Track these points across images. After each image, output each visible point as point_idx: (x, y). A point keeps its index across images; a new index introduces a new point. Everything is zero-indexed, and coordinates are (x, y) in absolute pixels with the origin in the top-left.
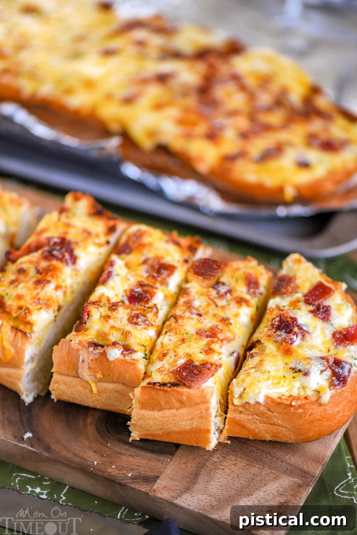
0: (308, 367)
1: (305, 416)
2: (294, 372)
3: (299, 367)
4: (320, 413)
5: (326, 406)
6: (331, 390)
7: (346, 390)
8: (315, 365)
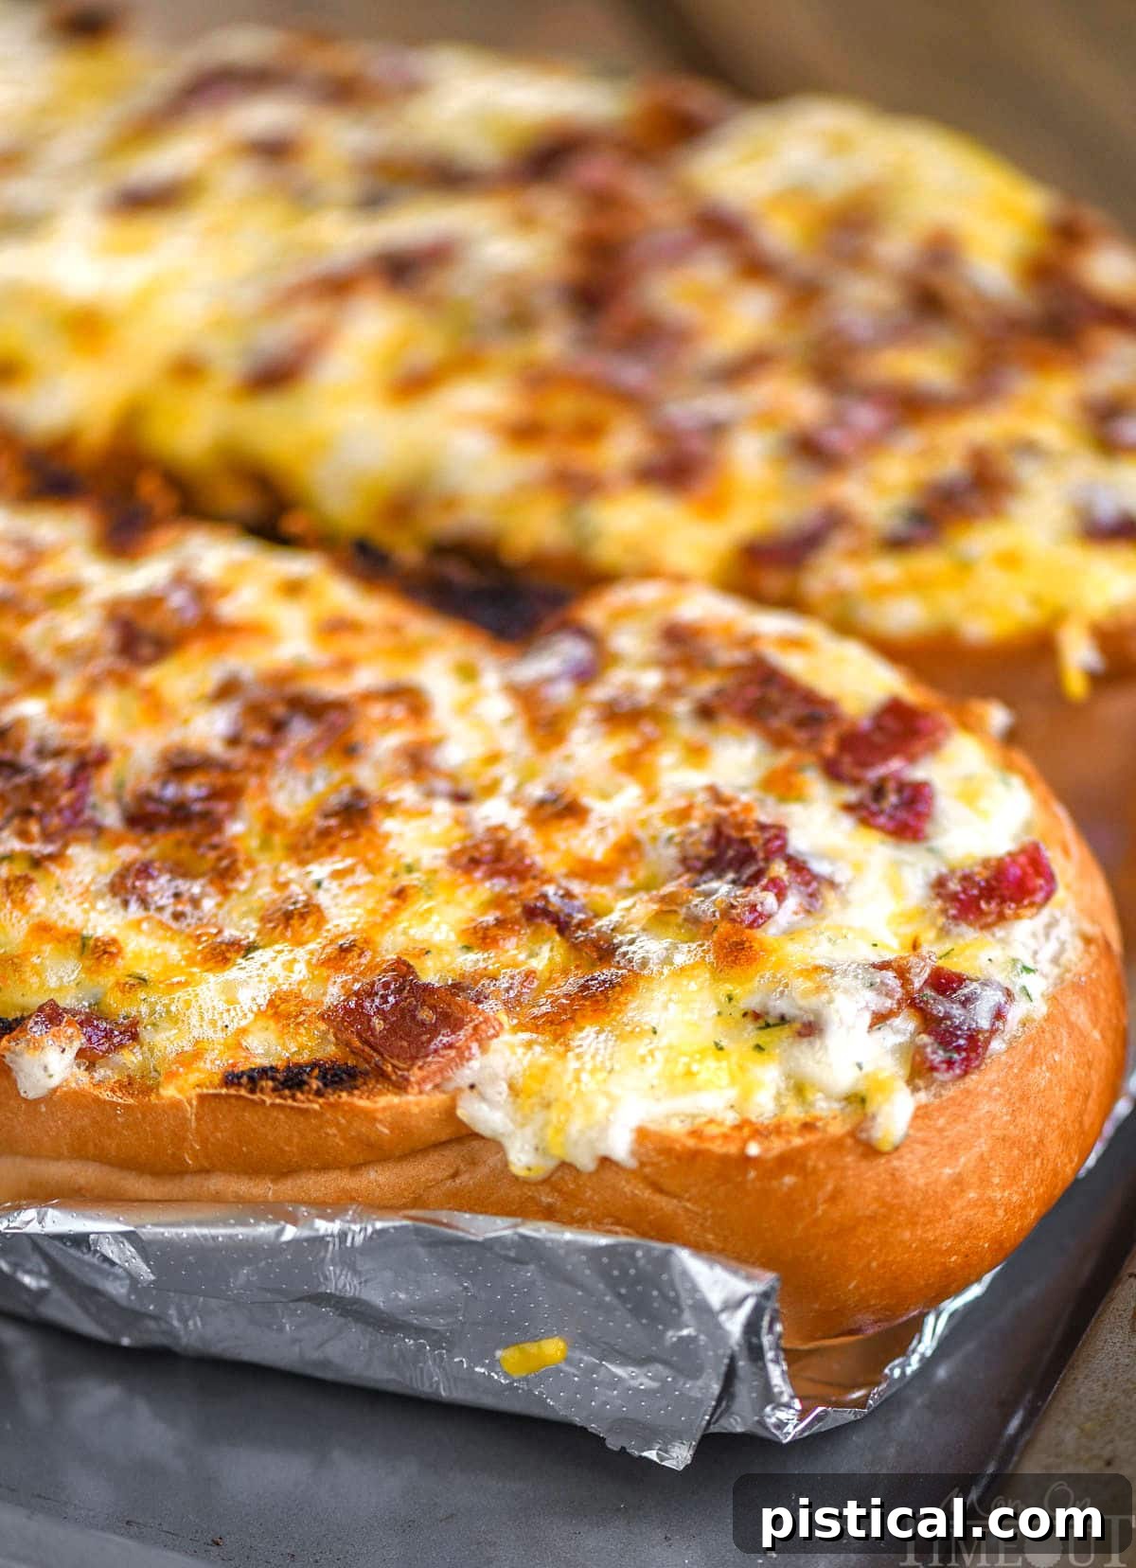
0: (814, 1002)
1: (814, 1206)
2: (761, 1028)
3: (780, 1006)
4: (875, 1188)
5: (900, 1158)
6: (915, 1090)
7: (981, 1087)
8: (846, 991)
